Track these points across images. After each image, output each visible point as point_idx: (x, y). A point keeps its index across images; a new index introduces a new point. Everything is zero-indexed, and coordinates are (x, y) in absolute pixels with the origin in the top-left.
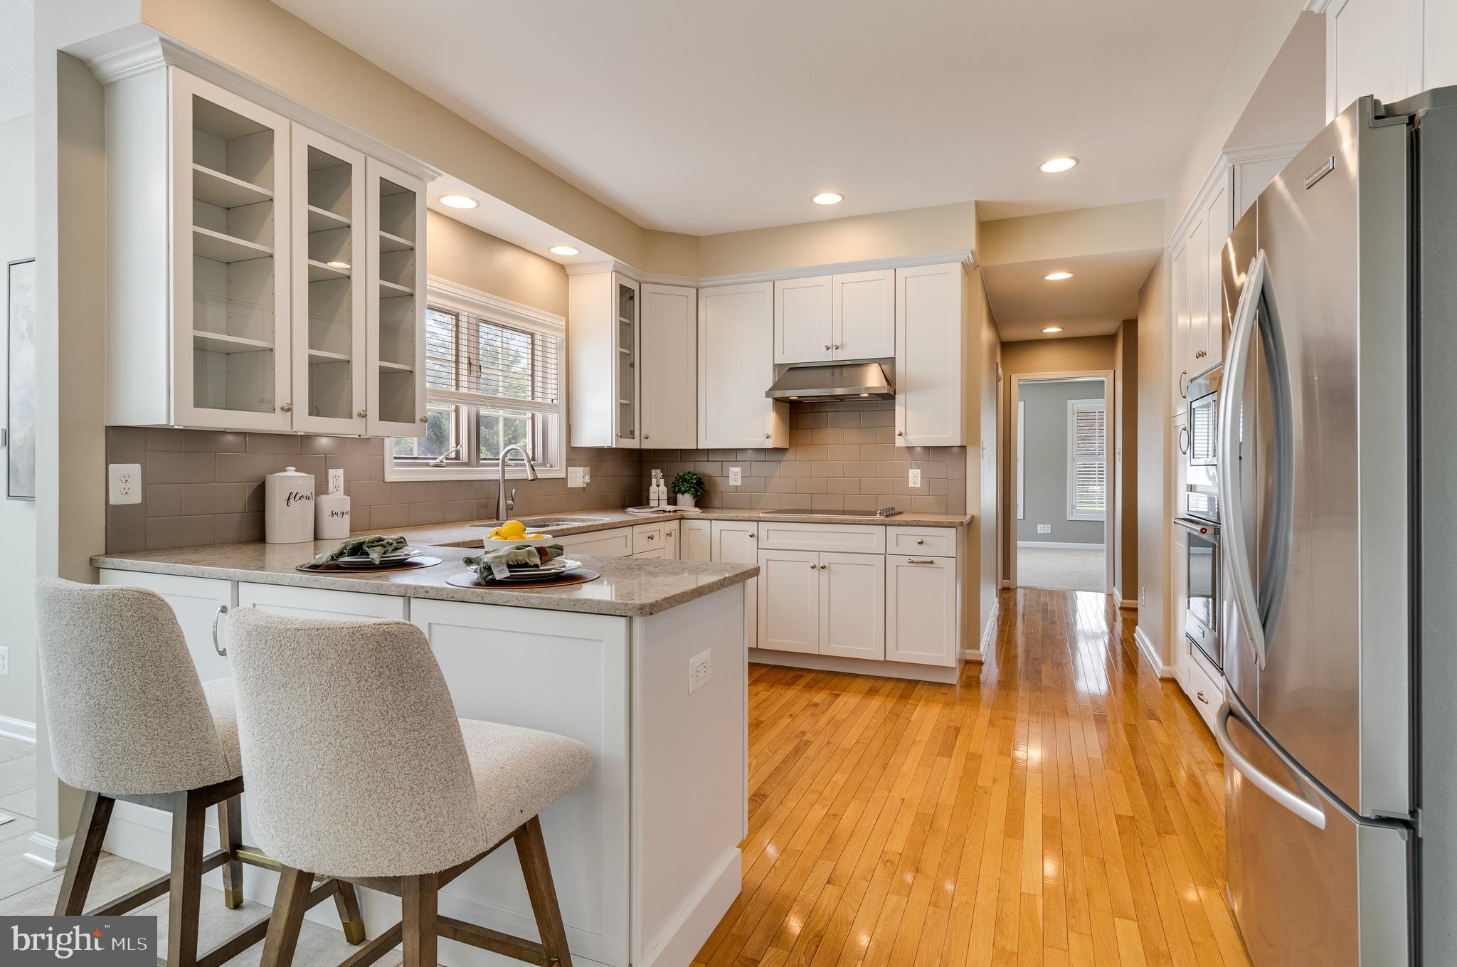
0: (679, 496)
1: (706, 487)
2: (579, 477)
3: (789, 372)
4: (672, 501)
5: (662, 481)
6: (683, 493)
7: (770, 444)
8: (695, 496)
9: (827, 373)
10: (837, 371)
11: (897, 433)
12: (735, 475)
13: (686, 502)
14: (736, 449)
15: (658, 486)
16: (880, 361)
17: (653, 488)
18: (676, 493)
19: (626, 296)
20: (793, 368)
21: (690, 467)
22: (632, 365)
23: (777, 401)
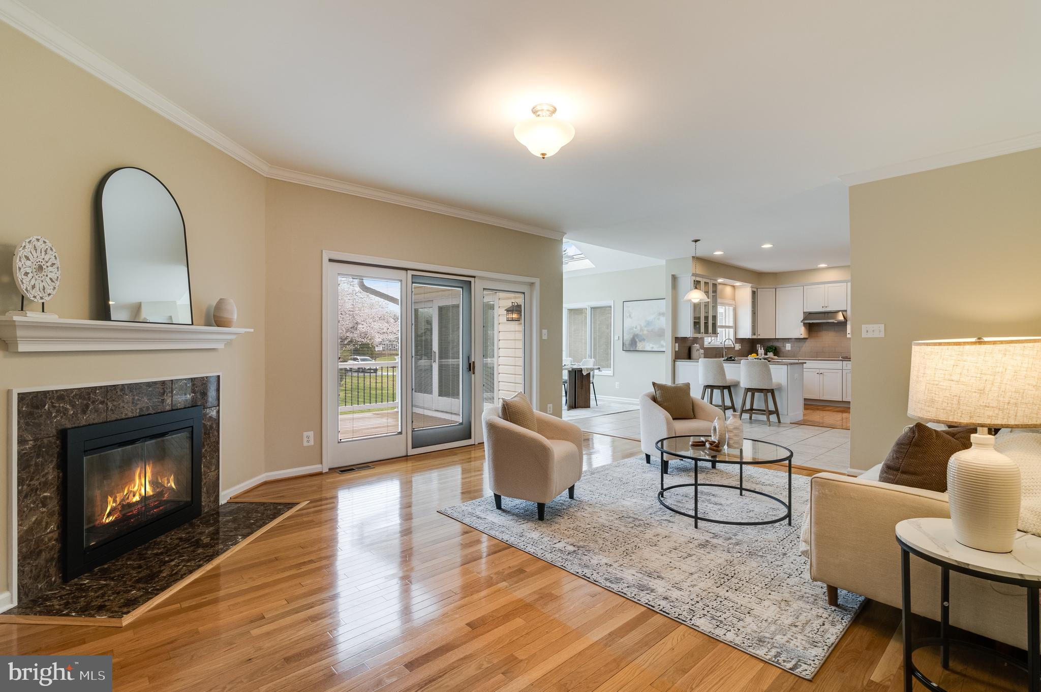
0: (768, 353)
1: (778, 350)
2: (738, 347)
3: (808, 315)
4: (766, 354)
5: (762, 348)
6: (770, 352)
7: (802, 337)
8: (774, 353)
9: (823, 315)
10: (826, 314)
11: (848, 333)
12: (788, 347)
13: (770, 355)
14: (789, 339)
15: (761, 349)
16: (842, 311)
17: (759, 350)
18: (767, 352)
19: (754, 293)
20: (810, 313)
21: (771, 344)
22: (755, 313)
23: (805, 324)
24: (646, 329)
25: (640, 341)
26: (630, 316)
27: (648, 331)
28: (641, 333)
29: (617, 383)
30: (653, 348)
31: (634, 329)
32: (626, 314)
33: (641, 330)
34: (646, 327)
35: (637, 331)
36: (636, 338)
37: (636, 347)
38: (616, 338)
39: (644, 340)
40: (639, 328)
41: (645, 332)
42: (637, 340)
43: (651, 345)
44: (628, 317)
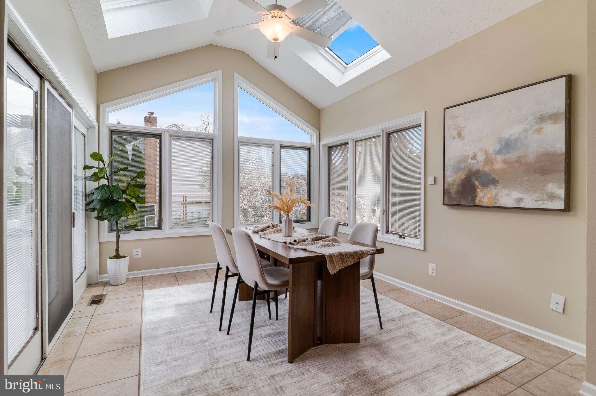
24: (499, 158)
25: (485, 185)
26: (459, 135)
27: (504, 161)
28: (487, 169)
29: (431, 265)
30: (520, 200)
31: (470, 161)
32: (451, 132)
33: (488, 161)
34: (499, 152)
35: (478, 164)
36: (474, 179)
37: (474, 197)
38: (430, 180)
39: (494, 182)
40: (481, 157)
41: (498, 166)
42: (477, 183)
43: (516, 195)
44: (454, 138)
